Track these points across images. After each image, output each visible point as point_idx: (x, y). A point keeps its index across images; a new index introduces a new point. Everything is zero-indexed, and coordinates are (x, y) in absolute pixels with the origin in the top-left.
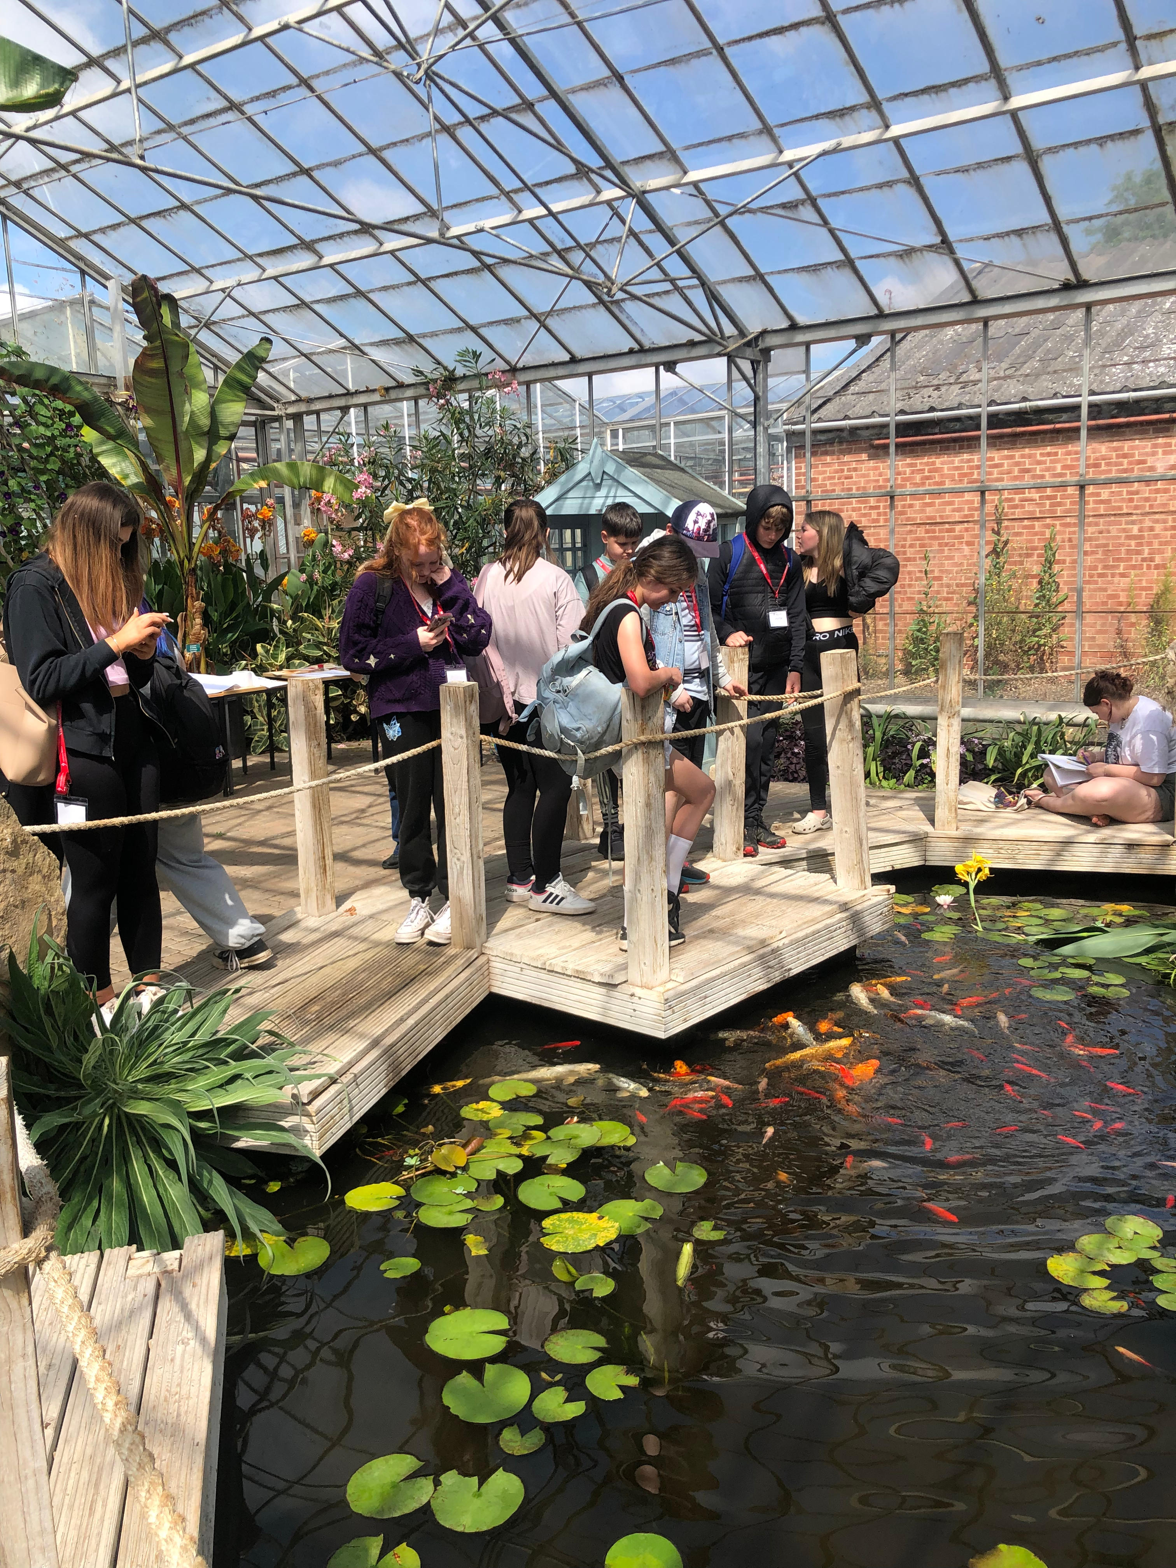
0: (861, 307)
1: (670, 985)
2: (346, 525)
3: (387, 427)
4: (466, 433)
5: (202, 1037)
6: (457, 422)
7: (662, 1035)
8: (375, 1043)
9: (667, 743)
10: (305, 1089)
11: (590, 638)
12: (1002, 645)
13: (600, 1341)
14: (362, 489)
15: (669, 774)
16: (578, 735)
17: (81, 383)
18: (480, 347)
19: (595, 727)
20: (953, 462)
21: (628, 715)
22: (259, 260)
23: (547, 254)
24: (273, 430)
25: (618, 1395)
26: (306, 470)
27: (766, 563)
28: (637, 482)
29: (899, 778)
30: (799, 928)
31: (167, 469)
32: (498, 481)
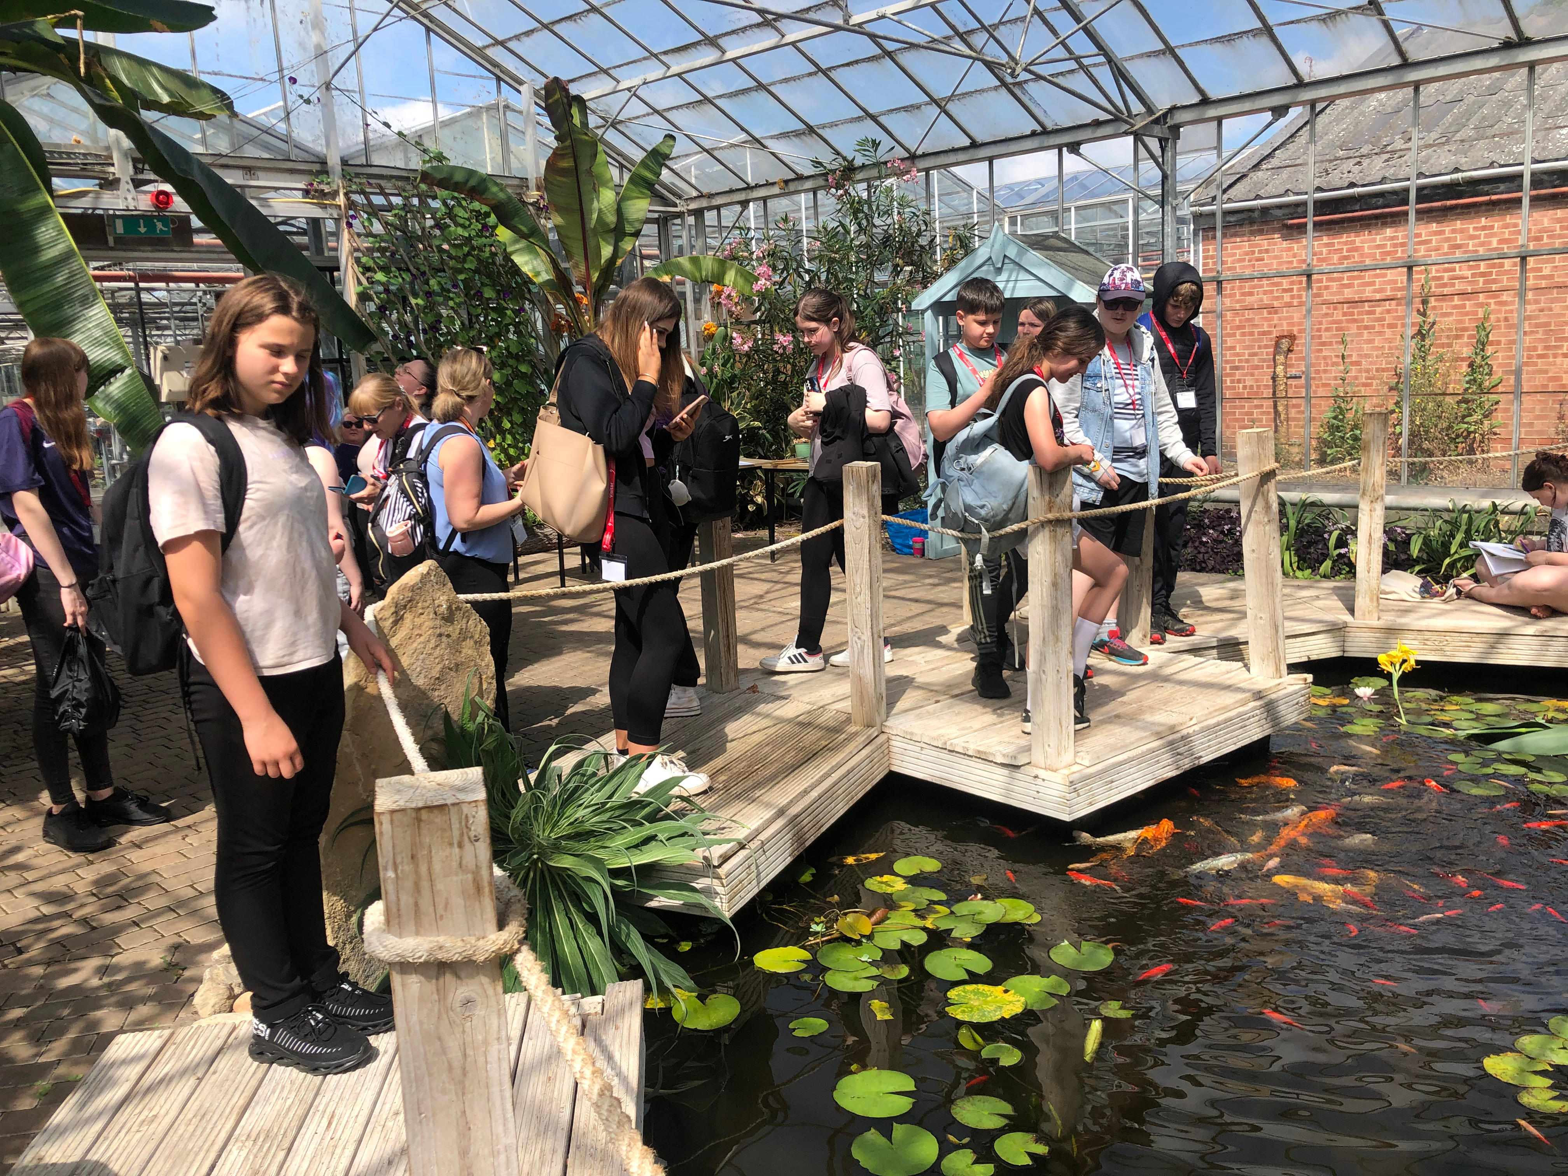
0: (1281, 77)
1: (1076, 768)
2: (744, 320)
3: (786, 220)
4: (864, 223)
5: (618, 799)
6: (855, 212)
7: (1066, 818)
8: (781, 812)
9: (1075, 521)
10: (717, 852)
11: (996, 416)
12: (1426, 432)
13: (1007, 1108)
14: (762, 281)
15: (1076, 553)
16: (983, 512)
17: (497, 184)
18: (880, 135)
19: (1001, 504)
20: (1374, 240)
21: (1035, 492)
22: (663, 58)
23: (948, 38)
24: (675, 227)
25: (1026, 1161)
26: (708, 264)
27: (1174, 344)
28: (1039, 265)
29: (1314, 569)
30: (1210, 715)
31: (576, 266)
32: (896, 271)
